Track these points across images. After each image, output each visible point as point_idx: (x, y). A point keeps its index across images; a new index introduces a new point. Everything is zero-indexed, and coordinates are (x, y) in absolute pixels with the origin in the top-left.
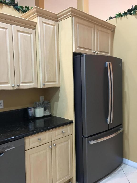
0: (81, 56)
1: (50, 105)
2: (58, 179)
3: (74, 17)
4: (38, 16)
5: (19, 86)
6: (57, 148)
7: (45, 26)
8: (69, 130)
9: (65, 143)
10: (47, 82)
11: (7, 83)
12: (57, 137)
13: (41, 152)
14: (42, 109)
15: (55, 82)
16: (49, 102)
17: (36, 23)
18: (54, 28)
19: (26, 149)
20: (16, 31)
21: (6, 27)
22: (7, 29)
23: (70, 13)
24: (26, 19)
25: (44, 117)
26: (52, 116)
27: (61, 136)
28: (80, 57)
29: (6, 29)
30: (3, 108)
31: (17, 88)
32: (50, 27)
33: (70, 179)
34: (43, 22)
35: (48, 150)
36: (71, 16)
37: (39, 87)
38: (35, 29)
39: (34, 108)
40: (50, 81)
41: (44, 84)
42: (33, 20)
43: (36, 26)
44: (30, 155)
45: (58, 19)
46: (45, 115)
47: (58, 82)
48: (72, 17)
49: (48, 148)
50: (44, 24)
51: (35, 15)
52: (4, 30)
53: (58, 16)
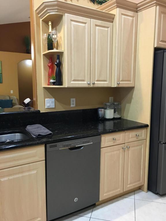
0: (164, 51)
1: (120, 106)
2: (129, 183)
3: (159, 6)
4: (117, 8)
5: (94, 84)
6: (130, 152)
7: (124, 18)
8: (143, 134)
9: (138, 147)
10: (122, 81)
11: (84, 81)
12: (131, 140)
13: (115, 152)
14: (113, 110)
15: (130, 81)
16: (120, 103)
17: (115, 15)
18: (133, 20)
19: (102, 146)
20: (95, 25)
21: (85, 22)
22: (87, 24)
23: (154, 2)
24: (104, 11)
25: (114, 119)
26: (122, 119)
27: (135, 139)
28: (163, 53)
29: (85, 23)
30: (75, 106)
31: (92, 86)
32: (129, 19)
33: (140, 186)
34: (122, 14)
35: (121, 151)
36: (155, 4)
37: (113, 86)
38: (112, 22)
39: (105, 109)
40: (125, 79)
41: (118, 83)
42: (111, 12)
43: (113, 19)
44: (105, 153)
45: (138, 9)
46: (115, 117)
47: (133, 81)
48: (156, 6)
49: (121, 150)
50: (123, 16)
51: (115, 6)
52: (84, 25)
53: (138, 5)
